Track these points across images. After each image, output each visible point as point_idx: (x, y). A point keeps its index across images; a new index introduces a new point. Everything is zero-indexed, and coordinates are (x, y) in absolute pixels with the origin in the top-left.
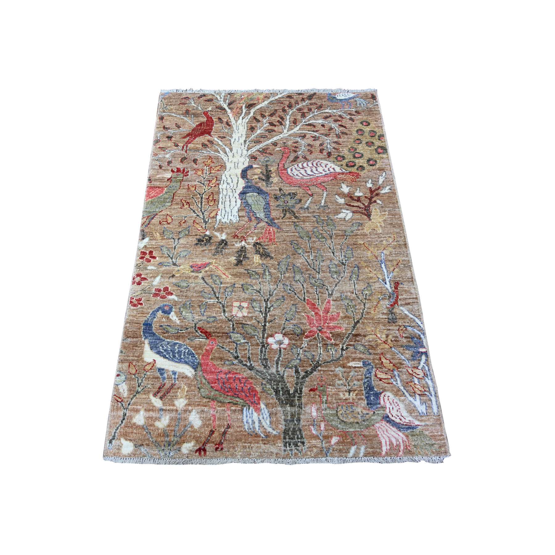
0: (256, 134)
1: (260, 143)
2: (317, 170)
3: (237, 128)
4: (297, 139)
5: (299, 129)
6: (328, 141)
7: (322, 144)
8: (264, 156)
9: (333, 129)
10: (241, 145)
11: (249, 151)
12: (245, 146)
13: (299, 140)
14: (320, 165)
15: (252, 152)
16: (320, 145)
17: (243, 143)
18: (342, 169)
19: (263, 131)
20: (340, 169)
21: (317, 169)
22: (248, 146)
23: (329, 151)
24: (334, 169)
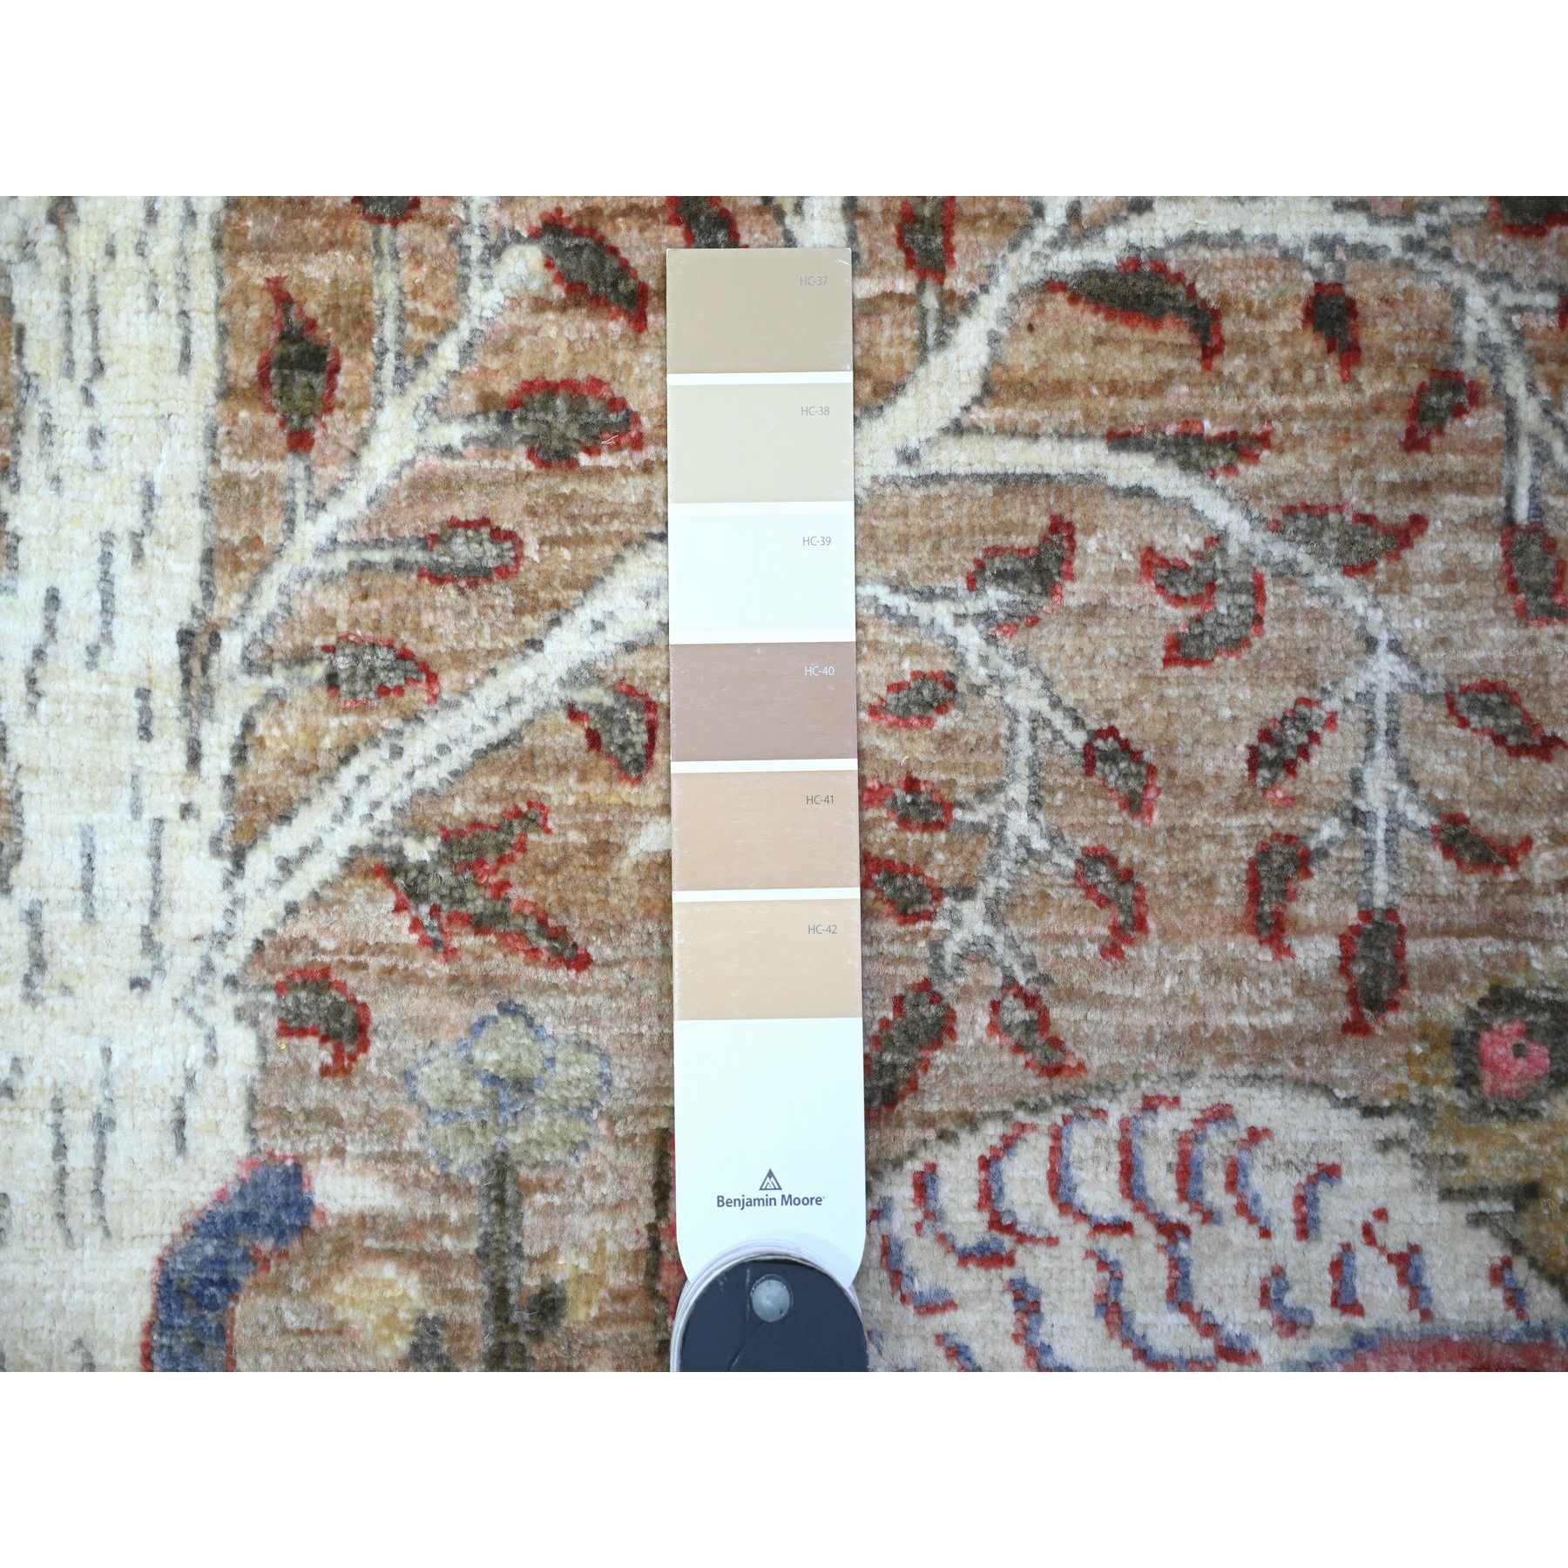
0: (353, 504)
1: (417, 696)
2: (1179, 1294)
3: (83, 355)
4: (942, 612)
5: (989, 391)
6: (1384, 671)
7: (1294, 736)
8: (460, 984)
9: (1475, 396)
10: (145, 732)
11: (260, 863)
12: (194, 757)
13: (971, 638)
14: (1235, 1176)
15: (299, 888)
16: (1255, 760)
17: (166, 700)
18: (1521, 1270)
19: (454, 434)
20: (1498, 1274)
21: (1178, 1266)
22: (240, 754)
23: (1381, 892)
24: (1407, 1263)
